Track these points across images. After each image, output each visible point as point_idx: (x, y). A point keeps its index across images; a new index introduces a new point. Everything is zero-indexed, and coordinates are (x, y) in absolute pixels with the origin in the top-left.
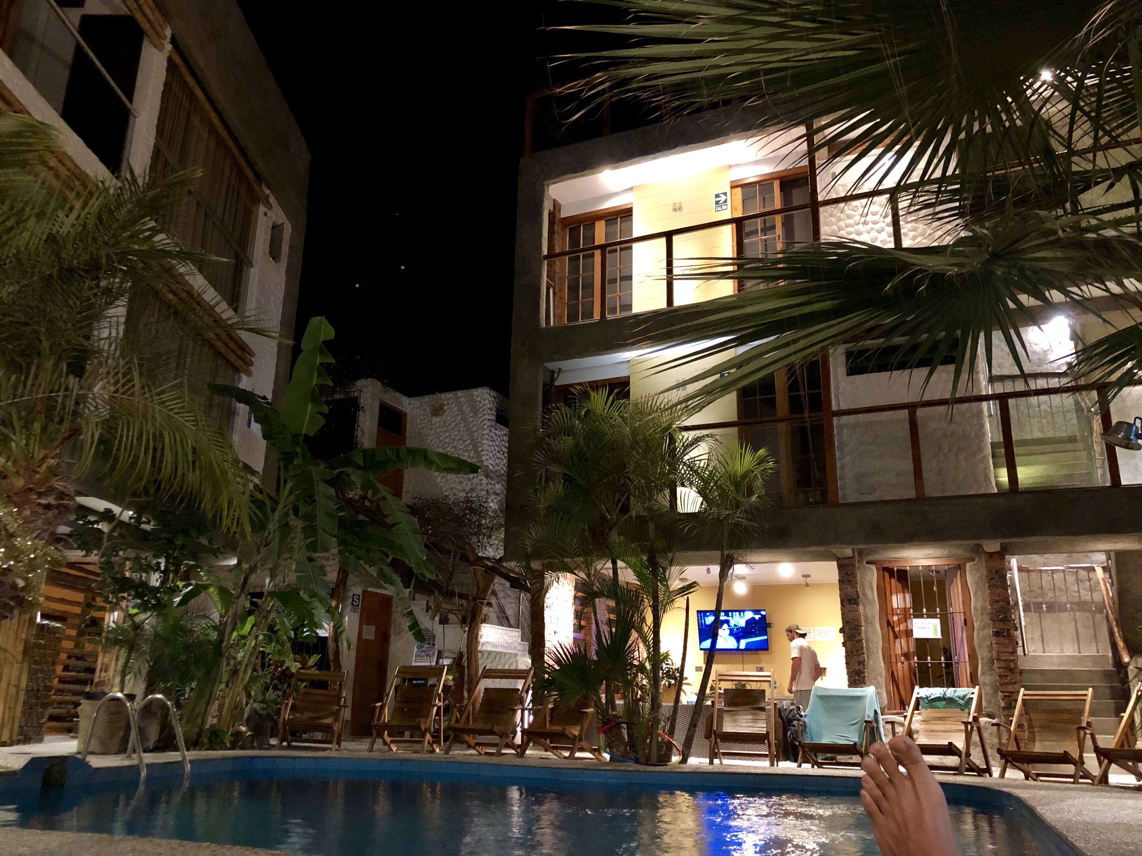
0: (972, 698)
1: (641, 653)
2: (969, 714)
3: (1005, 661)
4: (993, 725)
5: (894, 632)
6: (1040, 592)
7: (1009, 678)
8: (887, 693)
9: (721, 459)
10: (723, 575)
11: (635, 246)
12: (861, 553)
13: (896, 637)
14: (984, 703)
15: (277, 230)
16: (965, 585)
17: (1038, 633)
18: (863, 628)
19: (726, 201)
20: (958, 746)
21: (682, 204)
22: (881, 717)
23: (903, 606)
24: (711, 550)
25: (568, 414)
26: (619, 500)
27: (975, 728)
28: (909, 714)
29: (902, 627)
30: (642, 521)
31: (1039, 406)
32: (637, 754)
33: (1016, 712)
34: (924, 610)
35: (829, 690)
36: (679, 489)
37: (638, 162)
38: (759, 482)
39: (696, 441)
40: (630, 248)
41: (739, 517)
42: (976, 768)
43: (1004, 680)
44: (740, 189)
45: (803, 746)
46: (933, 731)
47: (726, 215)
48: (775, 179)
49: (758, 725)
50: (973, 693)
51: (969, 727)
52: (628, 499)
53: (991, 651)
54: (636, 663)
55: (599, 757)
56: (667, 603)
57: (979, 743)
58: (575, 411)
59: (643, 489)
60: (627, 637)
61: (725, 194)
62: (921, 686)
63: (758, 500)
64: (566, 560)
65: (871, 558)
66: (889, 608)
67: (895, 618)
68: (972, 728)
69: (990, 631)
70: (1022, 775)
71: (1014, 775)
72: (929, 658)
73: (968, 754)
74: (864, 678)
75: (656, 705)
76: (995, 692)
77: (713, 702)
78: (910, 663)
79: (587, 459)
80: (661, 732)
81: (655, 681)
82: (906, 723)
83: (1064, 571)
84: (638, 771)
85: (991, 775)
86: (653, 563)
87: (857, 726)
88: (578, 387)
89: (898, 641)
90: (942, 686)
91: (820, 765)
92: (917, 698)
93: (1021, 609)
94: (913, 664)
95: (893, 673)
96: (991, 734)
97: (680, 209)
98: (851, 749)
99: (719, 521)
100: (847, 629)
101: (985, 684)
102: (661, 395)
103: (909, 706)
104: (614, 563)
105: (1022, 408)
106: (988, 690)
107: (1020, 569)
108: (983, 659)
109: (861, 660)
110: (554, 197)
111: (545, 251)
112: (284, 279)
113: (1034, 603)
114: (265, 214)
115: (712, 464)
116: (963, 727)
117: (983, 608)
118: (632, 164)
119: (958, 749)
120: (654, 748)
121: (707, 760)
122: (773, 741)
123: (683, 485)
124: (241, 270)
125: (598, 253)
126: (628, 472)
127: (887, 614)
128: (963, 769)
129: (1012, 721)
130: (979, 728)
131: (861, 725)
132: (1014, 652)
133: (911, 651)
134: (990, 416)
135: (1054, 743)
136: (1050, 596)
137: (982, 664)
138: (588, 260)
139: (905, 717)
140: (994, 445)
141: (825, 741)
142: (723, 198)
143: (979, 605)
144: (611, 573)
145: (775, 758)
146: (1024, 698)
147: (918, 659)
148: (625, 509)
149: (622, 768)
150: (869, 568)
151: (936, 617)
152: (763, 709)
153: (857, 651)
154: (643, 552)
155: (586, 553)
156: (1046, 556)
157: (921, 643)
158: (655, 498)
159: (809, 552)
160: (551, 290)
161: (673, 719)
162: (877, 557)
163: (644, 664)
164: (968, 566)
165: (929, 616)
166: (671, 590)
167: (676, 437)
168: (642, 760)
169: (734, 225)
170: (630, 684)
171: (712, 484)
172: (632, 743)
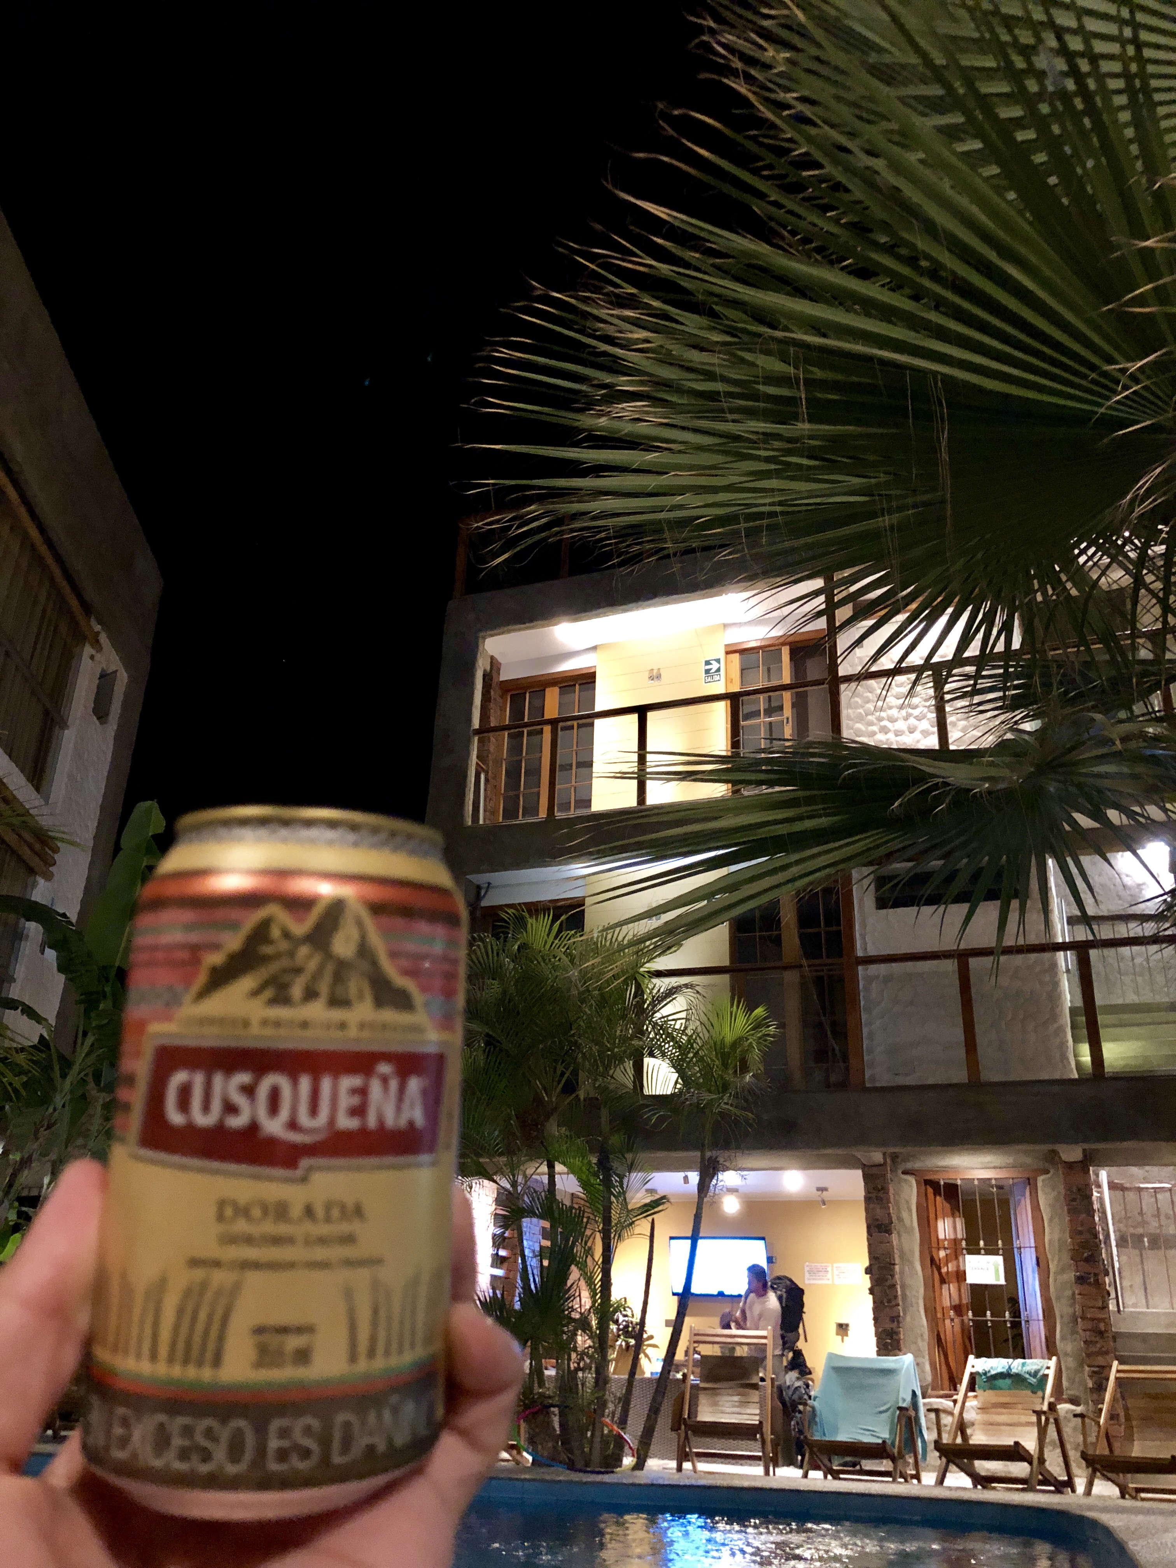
0: (1047, 1375)
1: (583, 1301)
2: (1043, 1398)
3: (1093, 1320)
4: (1075, 1416)
5: (940, 1273)
6: (1139, 1219)
7: (1099, 1346)
8: (931, 1364)
9: (704, 1019)
10: (703, 1187)
11: (598, 723)
12: (895, 1157)
13: (943, 1281)
14: (1065, 1383)
15: (106, 679)
16: (1036, 1208)
17: (1139, 1279)
18: (897, 1268)
19: (718, 670)
20: (1028, 1448)
21: (661, 671)
22: (921, 1401)
23: (952, 1237)
24: (687, 1150)
25: (495, 948)
26: (563, 1074)
27: (1052, 1420)
28: (960, 1397)
29: (951, 1267)
30: (593, 1104)
31: (1133, 959)
32: (572, 1453)
33: (1108, 1396)
34: (982, 1243)
35: (849, 1359)
36: (647, 1061)
37: (605, 614)
38: (755, 1055)
39: (671, 993)
40: (592, 725)
41: (726, 1103)
42: (1052, 1481)
43: (1093, 1349)
44: (738, 655)
45: (812, 1445)
46: (992, 1424)
47: (719, 688)
48: (784, 644)
49: (749, 1411)
50: (1048, 1368)
51: (1043, 1418)
52: (575, 1073)
53: (1072, 1305)
54: (576, 1315)
55: (518, 1457)
56: (623, 1228)
57: (1058, 1442)
58: (504, 945)
59: (595, 1060)
60: (565, 1275)
61: (718, 661)
62: (978, 1356)
63: (753, 1079)
64: (481, 1160)
65: (909, 1166)
66: (934, 1240)
67: (942, 1254)
68: (1047, 1420)
69: (1070, 1276)
70: (1116, 1491)
71: (1104, 1489)
72: (988, 1313)
73: (1042, 1460)
74: (898, 1341)
75: (602, 1380)
76: (1081, 1365)
77: (684, 1375)
78: (963, 1320)
79: (518, 1013)
80: (608, 1420)
81: (602, 1343)
82: (957, 1411)
83: (1170, 1190)
84: (571, 1482)
85: (1073, 1491)
86: (604, 1166)
87: (889, 1413)
88: (510, 911)
89: (945, 1287)
90: (1006, 1356)
91: (836, 1475)
92: (972, 1374)
93: (1113, 1243)
94: (966, 1321)
95: (938, 1336)
96: (1075, 1429)
97: (659, 677)
98: (878, 1451)
99: (699, 1110)
100: (875, 1271)
101: (1066, 1354)
102: (625, 927)
103: (961, 1383)
104: (551, 1166)
105: (1110, 960)
106: (1070, 1362)
107: (1112, 1186)
108: (1062, 1317)
109: (895, 1314)
110: (491, 653)
111: (476, 723)
112: (111, 747)
113: (1132, 1235)
114: (92, 657)
115: (691, 1026)
116: (1034, 1419)
117: (1061, 1242)
118: (598, 616)
119: (1027, 1451)
120: (597, 1445)
121: (673, 1464)
122: (769, 1437)
123: (651, 1055)
124: (51, 730)
125: (547, 729)
126: (573, 1035)
127: (930, 1248)
128: (1034, 1482)
129: (1101, 1410)
130: (1057, 1421)
131: (893, 1414)
132: (1105, 1307)
133: (964, 1301)
134: (1068, 971)
135: (1158, 1443)
136: (1153, 1226)
137: (1062, 1324)
138: (536, 739)
139: (955, 1402)
140: (1073, 1011)
141: (843, 1437)
142: (715, 666)
143: (1056, 1236)
144: (545, 1179)
145: (771, 1461)
146: (1118, 1375)
147: (974, 1315)
148: (570, 1088)
149: (548, 1477)
150: (905, 1180)
151: (998, 1254)
152: (755, 1387)
153: (889, 1301)
154: (592, 1151)
155: (510, 1152)
156: (1147, 1168)
157: (978, 1290)
158: (611, 1072)
159: (823, 1155)
160: (483, 776)
161: (626, 1401)
162: (917, 1165)
163: (586, 1318)
164: (1040, 1180)
165: (988, 1252)
166: (630, 1207)
167: (643, 987)
168: (579, 1465)
169: (729, 702)
170: (564, 1348)
171: (691, 1055)
172: (566, 1436)
